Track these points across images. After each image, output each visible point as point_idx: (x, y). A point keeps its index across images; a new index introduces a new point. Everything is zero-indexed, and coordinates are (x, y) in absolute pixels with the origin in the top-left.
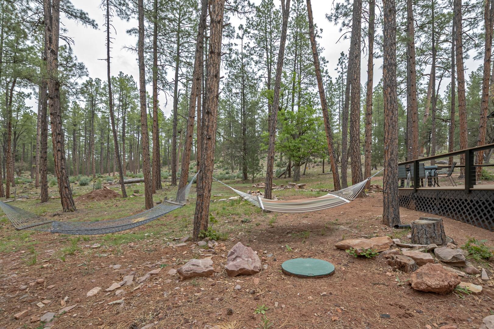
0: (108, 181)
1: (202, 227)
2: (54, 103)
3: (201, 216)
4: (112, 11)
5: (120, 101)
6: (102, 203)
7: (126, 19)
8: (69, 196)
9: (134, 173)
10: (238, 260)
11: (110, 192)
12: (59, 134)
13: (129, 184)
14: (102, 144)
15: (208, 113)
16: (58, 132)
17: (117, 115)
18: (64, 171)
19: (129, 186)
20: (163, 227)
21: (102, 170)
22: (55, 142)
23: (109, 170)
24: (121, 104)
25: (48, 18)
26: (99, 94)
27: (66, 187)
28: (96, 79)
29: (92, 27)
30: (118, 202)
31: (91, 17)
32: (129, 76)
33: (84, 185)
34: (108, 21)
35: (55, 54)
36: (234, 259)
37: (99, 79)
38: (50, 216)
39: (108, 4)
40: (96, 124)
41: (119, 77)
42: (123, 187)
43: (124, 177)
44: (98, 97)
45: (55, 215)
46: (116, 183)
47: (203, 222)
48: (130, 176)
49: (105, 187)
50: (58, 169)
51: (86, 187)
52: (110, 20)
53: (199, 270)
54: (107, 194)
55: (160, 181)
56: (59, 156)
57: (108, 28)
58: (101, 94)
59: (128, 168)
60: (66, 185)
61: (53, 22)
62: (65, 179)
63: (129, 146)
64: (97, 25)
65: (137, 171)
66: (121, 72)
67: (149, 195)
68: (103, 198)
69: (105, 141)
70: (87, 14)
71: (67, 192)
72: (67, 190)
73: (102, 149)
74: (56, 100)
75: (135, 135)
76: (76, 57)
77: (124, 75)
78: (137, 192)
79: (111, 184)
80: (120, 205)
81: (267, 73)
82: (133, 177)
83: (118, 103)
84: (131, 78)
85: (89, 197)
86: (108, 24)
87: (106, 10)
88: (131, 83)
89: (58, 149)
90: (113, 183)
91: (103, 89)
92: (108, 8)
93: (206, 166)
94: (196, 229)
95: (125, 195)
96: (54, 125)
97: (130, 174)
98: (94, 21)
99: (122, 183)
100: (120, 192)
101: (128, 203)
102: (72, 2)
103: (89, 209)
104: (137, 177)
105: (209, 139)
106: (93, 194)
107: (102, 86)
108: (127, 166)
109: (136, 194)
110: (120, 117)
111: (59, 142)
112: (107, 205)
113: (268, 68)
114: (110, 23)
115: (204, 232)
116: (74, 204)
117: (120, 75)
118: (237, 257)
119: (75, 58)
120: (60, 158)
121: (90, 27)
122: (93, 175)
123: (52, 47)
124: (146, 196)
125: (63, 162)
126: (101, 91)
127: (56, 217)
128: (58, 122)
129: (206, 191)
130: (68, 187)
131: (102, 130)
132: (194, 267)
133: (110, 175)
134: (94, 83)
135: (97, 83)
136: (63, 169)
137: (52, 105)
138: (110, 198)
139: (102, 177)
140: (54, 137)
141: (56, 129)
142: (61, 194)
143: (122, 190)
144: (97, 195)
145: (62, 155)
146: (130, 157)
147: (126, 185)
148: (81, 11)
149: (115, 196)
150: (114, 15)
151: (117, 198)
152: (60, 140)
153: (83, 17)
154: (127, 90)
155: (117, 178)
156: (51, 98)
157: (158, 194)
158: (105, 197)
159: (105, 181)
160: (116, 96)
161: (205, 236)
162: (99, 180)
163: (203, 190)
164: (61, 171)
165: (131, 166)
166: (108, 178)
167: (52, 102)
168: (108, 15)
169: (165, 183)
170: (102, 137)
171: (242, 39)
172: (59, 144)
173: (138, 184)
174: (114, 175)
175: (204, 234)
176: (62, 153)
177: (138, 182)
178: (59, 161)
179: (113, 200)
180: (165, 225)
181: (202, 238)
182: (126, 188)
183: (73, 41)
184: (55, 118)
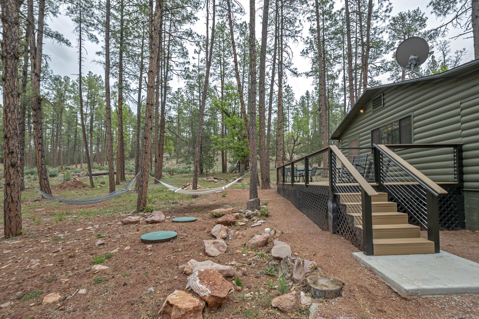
0: (75, 173)
1: (142, 205)
2: (37, 114)
3: (141, 198)
4: (84, 36)
5: (88, 98)
6: (73, 192)
7: (96, 42)
8: (47, 186)
9: (101, 165)
10: (153, 217)
11: (80, 183)
12: (40, 138)
13: (96, 176)
14: (69, 136)
15: (145, 138)
16: (39, 136)
17: (85, 111)
18: (43, 166)
19: (97, 178)
20: (120, 207)
21: (69, 162)
22: (37, 144)
23: (76, 161)
24: (89, 101)
25: (33, 49)
26: (68, 91)
27: (45, 179)
28: (65, 77)
29: (66, 45)
30: (87, 192)
31: (65, 37)
32: (98, 75)
33: (53, 177)
34: (80, 44)
35: (38, 76)
36: (151, 217)
37: (68, 77)
38: (32, 201)
39: (80, 31)
40: (63, 118)
41: (88, 76)
42: (91, 179)
43: (92, 170)
44: (67, 94)
45: (36, 201)
46: (84, 175)
47: (143, 201)
48: (97, 168)
49: (75, 179)
50: (39, 165)
51: (55, 178)
52: (82, 43)
53: (132, 221)
54: (77, 185)
55: (124, 174)
56: (40, 154)
57: (80, 49)
58: (70, 91)
59: (95, 160)
60: (44, 177)
61: (37, 52)
62: (44, 172)
63: (96, 140)
64: (70, 43)
65: (104, 163)
66: (90, 72)
67: (112, 186)
68: (74, 188)
69: (72, 133)
70: (62, 35)
71: (46, 183)
72: (46, 181)
73: (69, 141)
74: (38, 111)
75: (103, 128)
76: (51, 70)
77: (93, 75)
78: (103, 183)
79: (79, 176)
80: (89, 194)
81: (220, 83)
82: (100, 170)
83: (86, 100)
84: (99, 77)
85: (61, 187)
86: (80, 46)
87: (79, 36)
88: (100, 82)
89: (39, 149)
90: (81, 175)
91: (72, 86)
92: (80, 33)
93: (144, 169)
94: (139, 206)
95: (93, 186)
96: (36, 131)
97: (97, 167)
98: (67, 40)
99: (91, 175)
100: (88, 183)
101: (95, 192)
102: (48, 24)
103: (63, 196)
104: (104, 169)
105: (146, 153)
106: (65, 185)
107: (71, 84)
108: (94, 158)
109: (102, 185)
110: (88, 112)
111: (40, 144)
112: (78, 194)
113: (221, 80)
114: (82, 45)
115: (143, 207)
116: (51, 192)
117: (89, 74)
118: (152, 216)
119: (51, 72)
120: (40, 156)
121: (64, 45)
122: (60, 166)
123: (36, 71)
124: (110, 186)
125: (43, 159)
126: (70, 88)
127: (37, 202)
128: (40, 128)
129: (145, 183)
130: (46, 179)
131: (69, 123)
132: (129, 219)
133: (76, 166)
134: (62, 80)
135: (66, 81)
136: (43, 164)
137: (35, 115)
138: (80, 188)
139: (69, 169)
140: (36, 140)
141: (37, 134)
142: (41, 184)
143: (91, 182)
144: (68, 185)
145: (42, 154)
146: (97, 149)
147: (93, 177)
148: (57, 32)
149: (84, 186)
150: (85, 39)
151: (86, 188)
152: (41, 142)
153: (58, 37)
154: (95, 88)
155: (84, 170)
156: (34, 110)
157: (121, 185)
158: (76, 187)
159: (73, 173)
160: (85, 94)
161: (144, 209)
162: (68, 172)
163: (143, 182)
164: (41, 167)
165: (98, 158)
166: (75, 170)
167: (35, 113)
168: (80, 39)
169: (130, 176)
170: (69, 129)
171: (199, 53)
172: (40, 145)
173: (104, 176)
174: (81, 168)
175: (143, 208)
176: (42, 152)
177: (105, 174)
178: (39, 158)
179: (82, 189)
180: (122, 206)
181: (142, 211)
182: (94, 179)
183: (50, 58)
184: (37, 125)
